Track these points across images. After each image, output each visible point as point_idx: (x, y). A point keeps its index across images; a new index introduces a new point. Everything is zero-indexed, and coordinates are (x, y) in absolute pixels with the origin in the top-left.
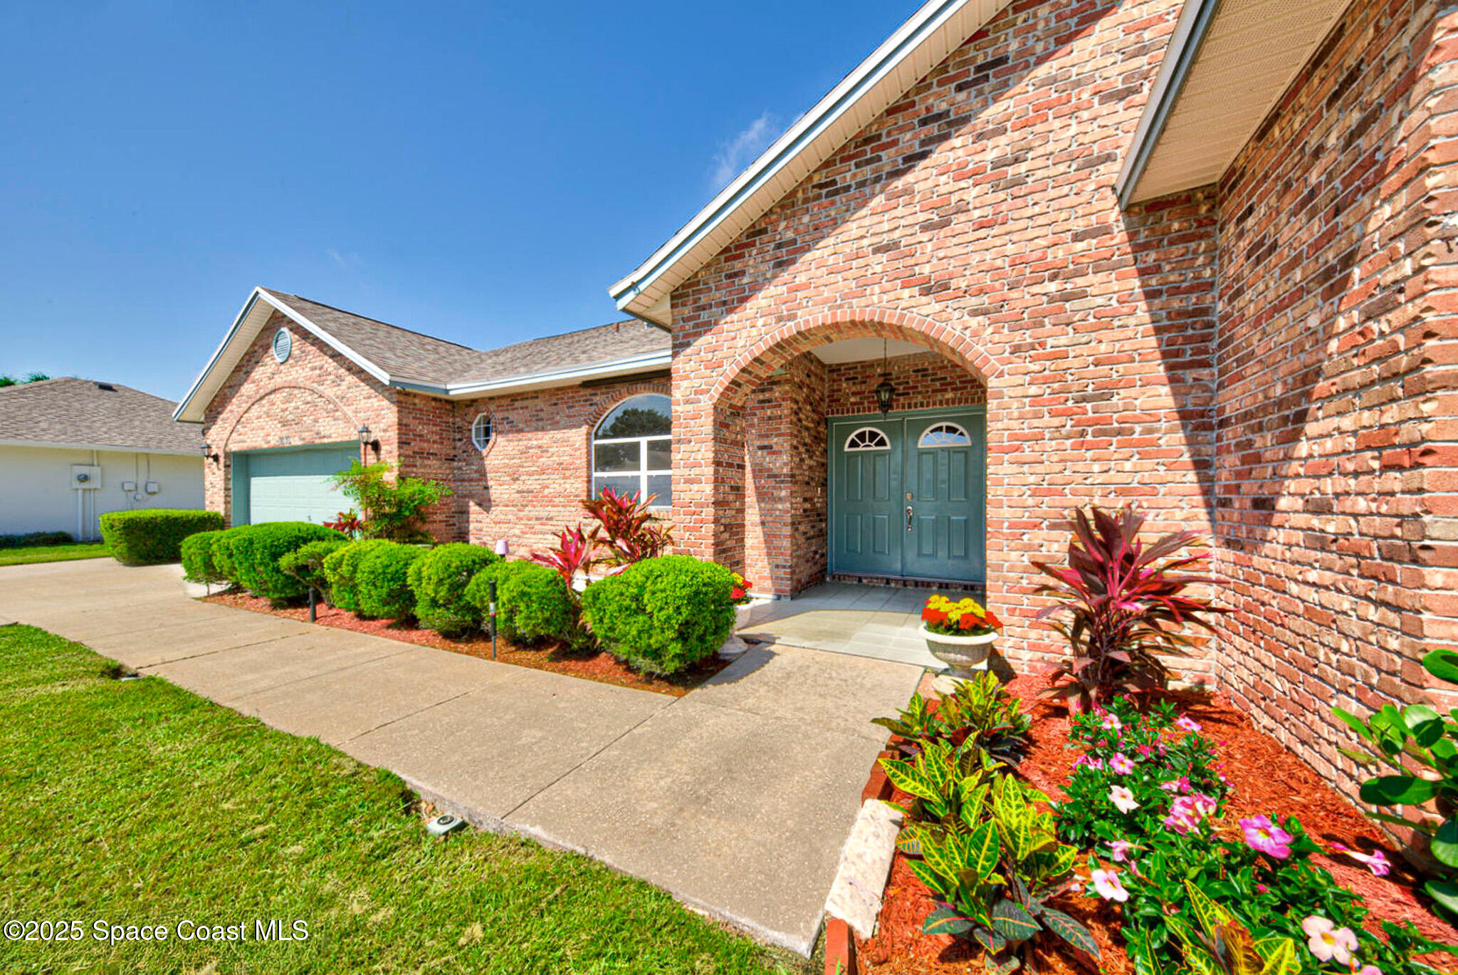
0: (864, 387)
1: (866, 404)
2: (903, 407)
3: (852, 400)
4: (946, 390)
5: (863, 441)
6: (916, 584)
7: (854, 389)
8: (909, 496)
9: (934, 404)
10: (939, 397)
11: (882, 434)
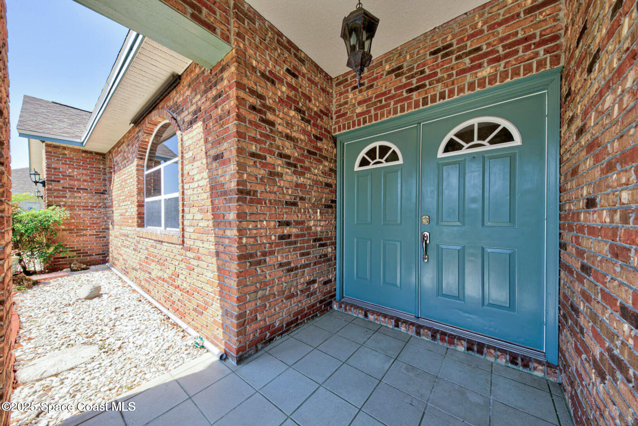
0: (370, 92)
1: (373, 112)
2: (417, 105)
3: (359, 110)
4: (480, 66)
5: (373, 158)
6: (434, 334)
7: (360, 98)
8: (425, 221)
9: (461, 90)
10: (469, 78)
11: (394, 147)
